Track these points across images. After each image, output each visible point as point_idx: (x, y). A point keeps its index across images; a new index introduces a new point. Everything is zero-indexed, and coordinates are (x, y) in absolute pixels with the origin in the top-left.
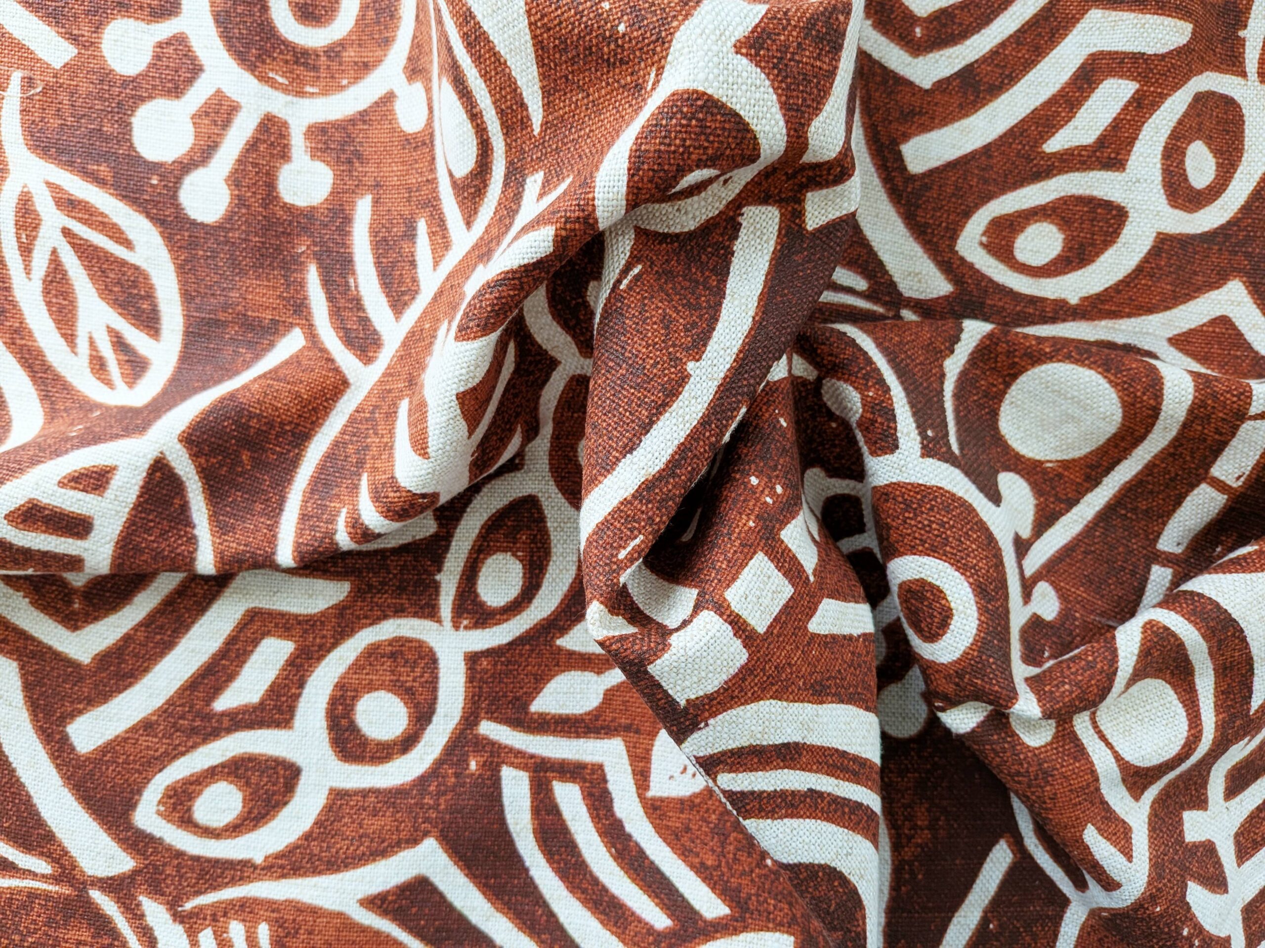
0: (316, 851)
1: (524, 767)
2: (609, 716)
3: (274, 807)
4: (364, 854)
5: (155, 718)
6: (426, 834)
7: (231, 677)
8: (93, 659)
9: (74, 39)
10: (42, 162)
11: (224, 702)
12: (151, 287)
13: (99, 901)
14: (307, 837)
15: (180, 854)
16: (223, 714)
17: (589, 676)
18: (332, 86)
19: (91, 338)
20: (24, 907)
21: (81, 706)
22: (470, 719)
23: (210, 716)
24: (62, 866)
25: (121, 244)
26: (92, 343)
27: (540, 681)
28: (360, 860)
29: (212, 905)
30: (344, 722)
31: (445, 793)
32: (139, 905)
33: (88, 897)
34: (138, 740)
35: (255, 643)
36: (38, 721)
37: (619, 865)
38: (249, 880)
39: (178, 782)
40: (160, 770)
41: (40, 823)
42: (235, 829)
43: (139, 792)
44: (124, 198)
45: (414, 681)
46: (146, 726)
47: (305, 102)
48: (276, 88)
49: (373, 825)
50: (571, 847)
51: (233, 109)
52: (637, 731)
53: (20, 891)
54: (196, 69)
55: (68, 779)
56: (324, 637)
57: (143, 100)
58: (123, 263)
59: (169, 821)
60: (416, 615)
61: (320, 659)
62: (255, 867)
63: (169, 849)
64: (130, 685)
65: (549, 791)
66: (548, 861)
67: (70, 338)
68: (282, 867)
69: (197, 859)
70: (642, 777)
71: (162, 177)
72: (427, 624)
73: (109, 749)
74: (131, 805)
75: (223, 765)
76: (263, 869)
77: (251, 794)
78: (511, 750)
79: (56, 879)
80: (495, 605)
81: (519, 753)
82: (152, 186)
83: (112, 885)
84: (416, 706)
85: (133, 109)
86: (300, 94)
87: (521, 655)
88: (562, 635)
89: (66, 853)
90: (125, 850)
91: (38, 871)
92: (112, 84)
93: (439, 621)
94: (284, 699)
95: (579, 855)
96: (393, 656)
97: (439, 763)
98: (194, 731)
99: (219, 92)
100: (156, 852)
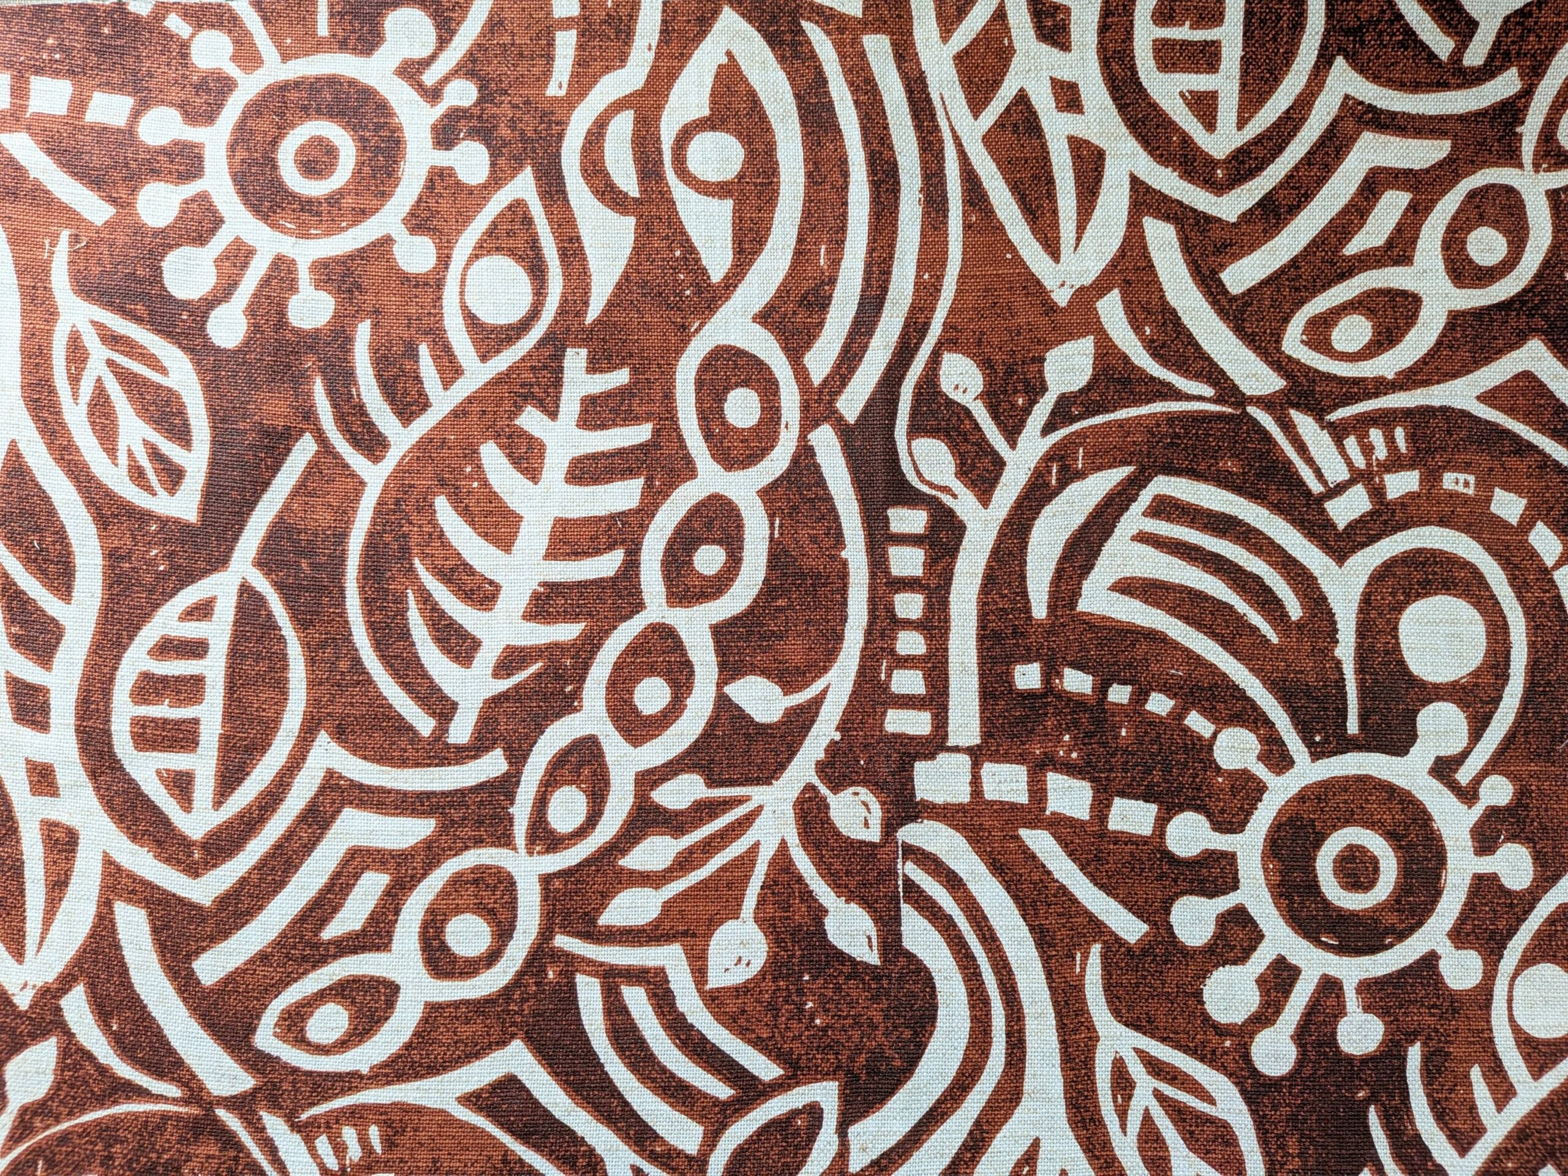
0: (417, 1058)
1: (595, 974)
2: (667, 925)
3: (376, 1023)
4: (460, 1058)
5: (270, 950)
6: (513, 1036)
7: (336, 909)
8: (214, 901)
9: (113, 201)
10: (86, 304)
11: (331, 931)
12: (183, 405)
13: (224, 1119)
14: (408, 1046)
15: (295, 1070)
16: (330, 942)
17: (648, 891)
18: (333, 229)
19: (129, 450)
20: (158, 1128)
21: (205, 944)
22: (546, 934)
23: (316, 946)
24: (191, 1089)
25: (157, 371)
26: (130, 454)
27: (605, 897)
28: (457, 1063)
29: (326, 1114)
30: (435, 943)
31: (527, 1000)
32: (260, 1119)
33: (215, 1115)
34: (255, 970)
35: (357, 876)
36: (166, 961)
37: (684, 1053)
38: (358, 1089)
39: (291, 1006)
40: (276, 996)
41: (171, 1051)
42: (343, 1045)
43: (259, 1017)
44: (159, 332)
45: (495, 903)
46: (263, 957)
47: (311, 243)
48: (285, 233)
49: (466, 1032)
50: (641, 1042)
51: (250, 253)
52: (694, 935)
53: (154, 1114)
54: (218, 222)
55: (194, 1010)
56: (415, 868)
57: (171, 247)
58: (159, 387)
59: (284, 1041)
60: (493, 845)
61: (412, 888)
62: (361, 1077)
63: (285, 1065)
64: (247, 922)
65: (619, 994)
66: (620, 1057)
67: (111, 452)
68: (387, 1075)
69: (310, 1074)
70: (700, 973)
71: (192, 314)
72: (504, 851)
73: (231, 980)
74: (251, 1029)
75: (330, 988)
76: (369, 1079)
77: (356, 1012)
78: (584, 959)
79: (186, 1102)
80: (564, 831)
81: (590, 962)
82: (183, 321)
83: (236, 1103)
84: (499, 924)
85: (163, 255)
86: (307, 236)
87: (588, 875)
88: (623, 855)
89: (194, 1076)
90: (246, 1070)
91: (170, 1095)
92: (144, 235)
93: (515, 849)
94: (382, 925)
95: (648, 1049)
96: (476, 882)
97: (521, 974)
98: (305, 959)
99: (237, 238)
100: (273, 1070)
